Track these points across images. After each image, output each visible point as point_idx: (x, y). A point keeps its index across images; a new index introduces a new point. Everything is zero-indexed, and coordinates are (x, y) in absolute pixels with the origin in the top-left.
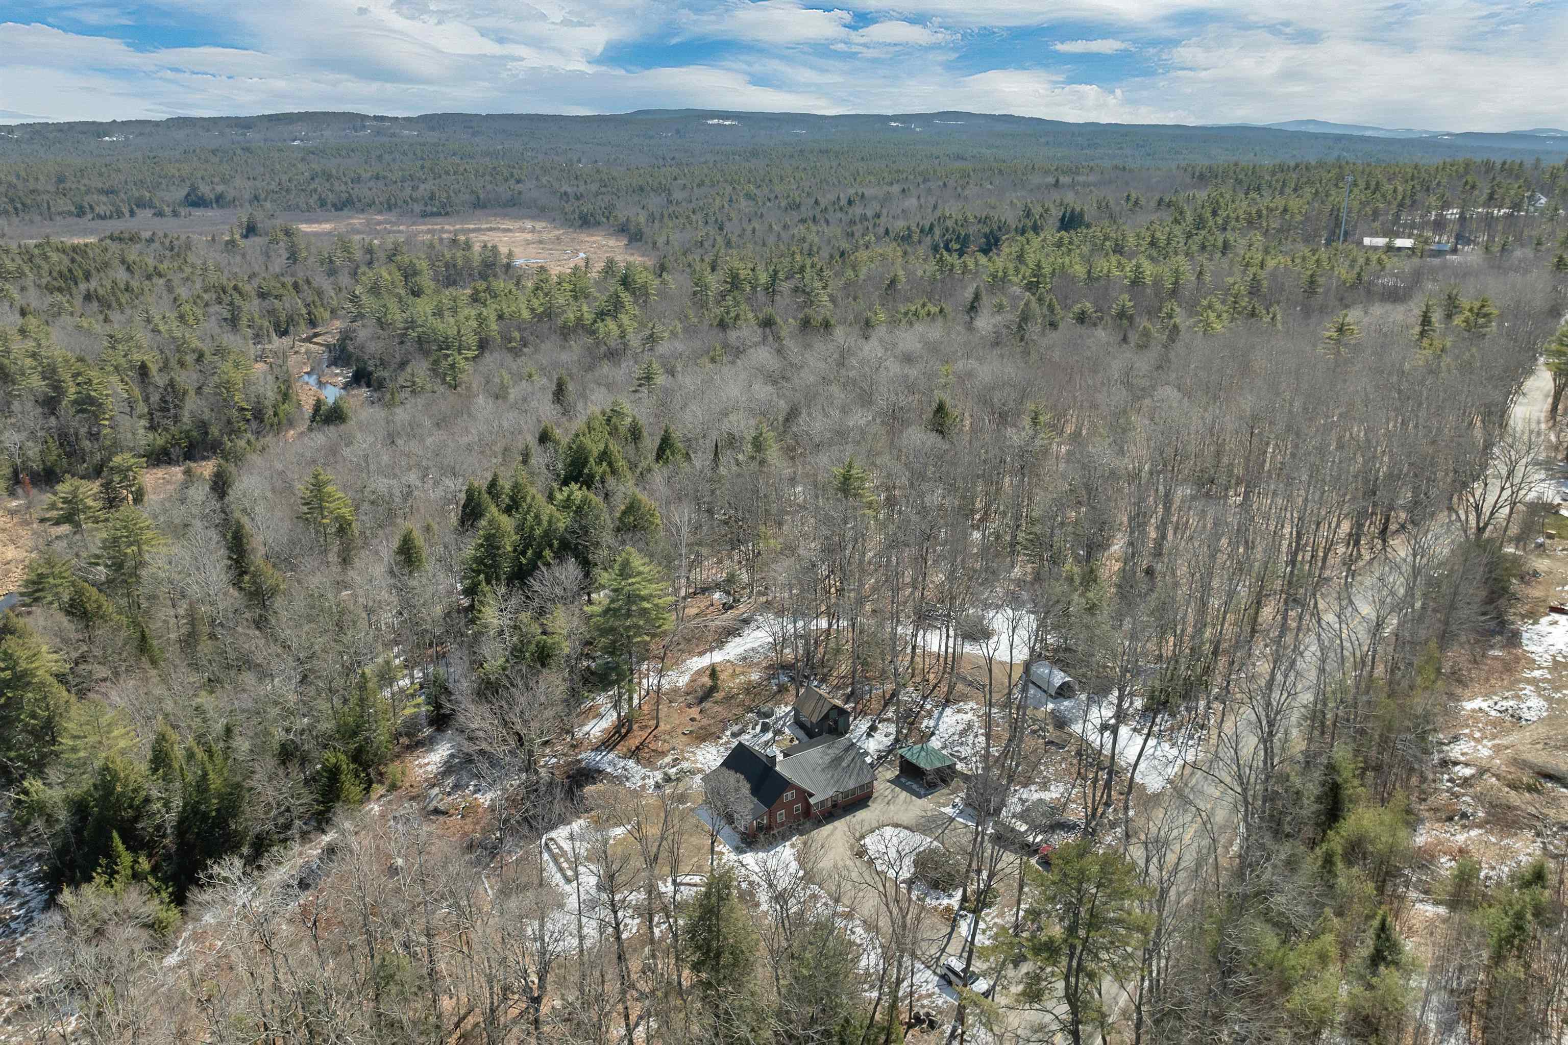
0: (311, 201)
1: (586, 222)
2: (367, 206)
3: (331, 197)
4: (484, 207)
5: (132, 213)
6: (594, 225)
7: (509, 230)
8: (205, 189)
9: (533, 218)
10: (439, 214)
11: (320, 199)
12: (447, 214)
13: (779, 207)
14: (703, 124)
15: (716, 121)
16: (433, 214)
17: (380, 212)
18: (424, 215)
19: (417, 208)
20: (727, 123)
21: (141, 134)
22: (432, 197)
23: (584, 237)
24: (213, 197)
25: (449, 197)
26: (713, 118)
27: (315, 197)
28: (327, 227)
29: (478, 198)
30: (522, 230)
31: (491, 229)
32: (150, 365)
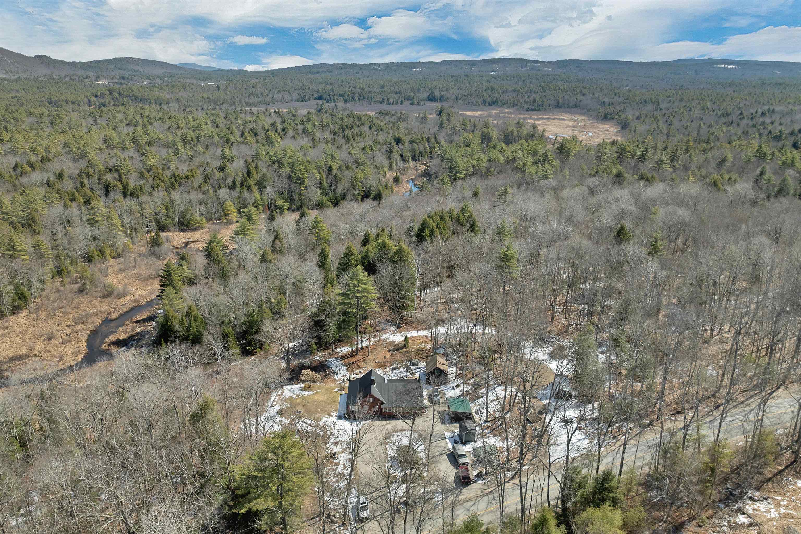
0: (479, 101)
1: (606, 118)
2: (503, 104)
3: (489, 100)
4: (561, 107)
5: (402, 103)
6: (610, 119)
7: (564, 120)
8: (437, 94)
9: (581, 114)
10: (535, 110)
11: (484, 100)
12: (539, 110)
13: (716, 115)
14: (714, 67)
15: (723, 66)
16: (532, 110)
17: (509, 108)
18: (528, 110)
19: (526, 106)
20: (729, 67)
21: (428, 68)
22: (534, 102)
23: (601, 126)
24: (439, 97)
25: (543, 102)
26: (721, 64)
27: (482, 99)
28: (479, 113)
29: (558, 103)
30: (570, 120)
31: (555, 119)
32: (333, 167)
